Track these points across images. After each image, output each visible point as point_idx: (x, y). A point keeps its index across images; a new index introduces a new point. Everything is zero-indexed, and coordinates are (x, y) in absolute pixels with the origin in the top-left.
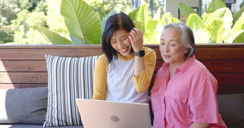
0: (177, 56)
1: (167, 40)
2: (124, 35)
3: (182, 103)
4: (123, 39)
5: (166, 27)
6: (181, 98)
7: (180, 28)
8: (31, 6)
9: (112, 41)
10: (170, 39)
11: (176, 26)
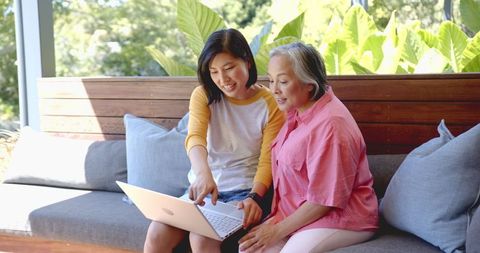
2: (229, 61)
3: (295, 170)
4: (227, 67)
6: (293, 162)
8: (246, 16)
9: (212, 71)
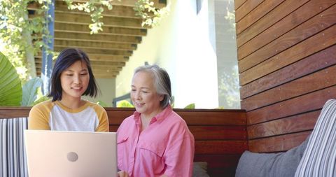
0: (151, 104)
1: (138, 86)
3: (158, 156)
5: (138, 71)
6: (158, 149)
7: (152, 72)
10: (141, 86)
11: (148, 70)
